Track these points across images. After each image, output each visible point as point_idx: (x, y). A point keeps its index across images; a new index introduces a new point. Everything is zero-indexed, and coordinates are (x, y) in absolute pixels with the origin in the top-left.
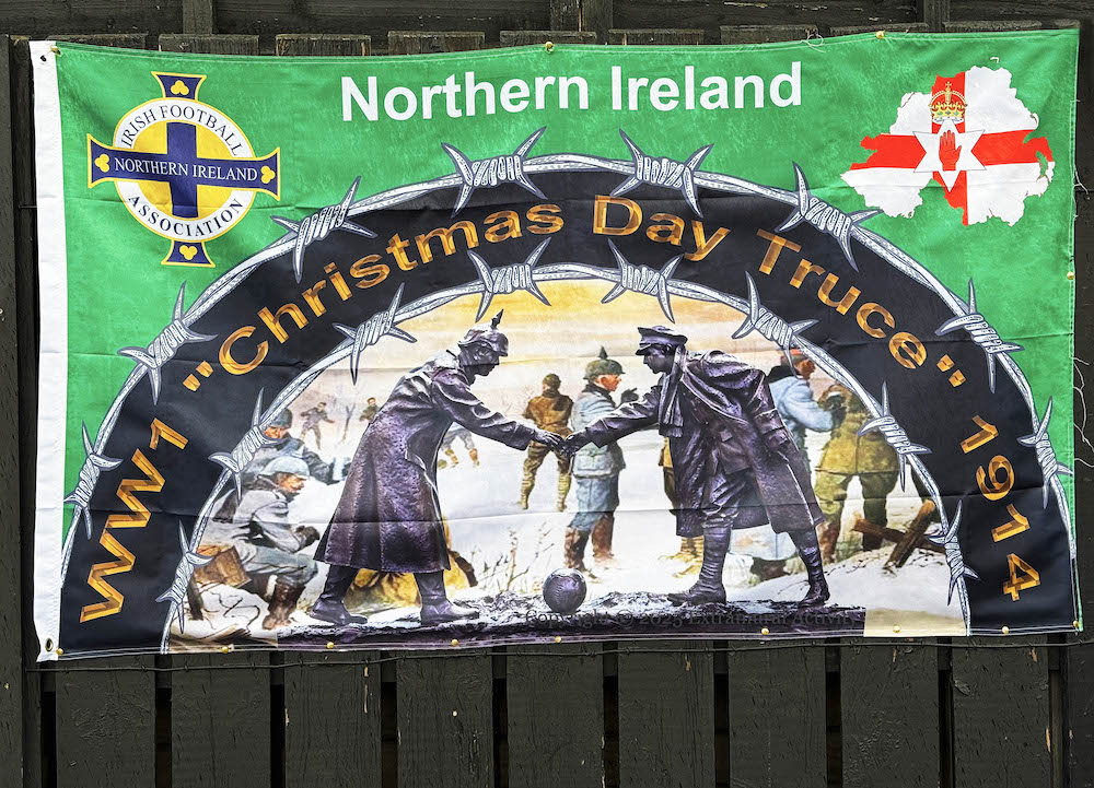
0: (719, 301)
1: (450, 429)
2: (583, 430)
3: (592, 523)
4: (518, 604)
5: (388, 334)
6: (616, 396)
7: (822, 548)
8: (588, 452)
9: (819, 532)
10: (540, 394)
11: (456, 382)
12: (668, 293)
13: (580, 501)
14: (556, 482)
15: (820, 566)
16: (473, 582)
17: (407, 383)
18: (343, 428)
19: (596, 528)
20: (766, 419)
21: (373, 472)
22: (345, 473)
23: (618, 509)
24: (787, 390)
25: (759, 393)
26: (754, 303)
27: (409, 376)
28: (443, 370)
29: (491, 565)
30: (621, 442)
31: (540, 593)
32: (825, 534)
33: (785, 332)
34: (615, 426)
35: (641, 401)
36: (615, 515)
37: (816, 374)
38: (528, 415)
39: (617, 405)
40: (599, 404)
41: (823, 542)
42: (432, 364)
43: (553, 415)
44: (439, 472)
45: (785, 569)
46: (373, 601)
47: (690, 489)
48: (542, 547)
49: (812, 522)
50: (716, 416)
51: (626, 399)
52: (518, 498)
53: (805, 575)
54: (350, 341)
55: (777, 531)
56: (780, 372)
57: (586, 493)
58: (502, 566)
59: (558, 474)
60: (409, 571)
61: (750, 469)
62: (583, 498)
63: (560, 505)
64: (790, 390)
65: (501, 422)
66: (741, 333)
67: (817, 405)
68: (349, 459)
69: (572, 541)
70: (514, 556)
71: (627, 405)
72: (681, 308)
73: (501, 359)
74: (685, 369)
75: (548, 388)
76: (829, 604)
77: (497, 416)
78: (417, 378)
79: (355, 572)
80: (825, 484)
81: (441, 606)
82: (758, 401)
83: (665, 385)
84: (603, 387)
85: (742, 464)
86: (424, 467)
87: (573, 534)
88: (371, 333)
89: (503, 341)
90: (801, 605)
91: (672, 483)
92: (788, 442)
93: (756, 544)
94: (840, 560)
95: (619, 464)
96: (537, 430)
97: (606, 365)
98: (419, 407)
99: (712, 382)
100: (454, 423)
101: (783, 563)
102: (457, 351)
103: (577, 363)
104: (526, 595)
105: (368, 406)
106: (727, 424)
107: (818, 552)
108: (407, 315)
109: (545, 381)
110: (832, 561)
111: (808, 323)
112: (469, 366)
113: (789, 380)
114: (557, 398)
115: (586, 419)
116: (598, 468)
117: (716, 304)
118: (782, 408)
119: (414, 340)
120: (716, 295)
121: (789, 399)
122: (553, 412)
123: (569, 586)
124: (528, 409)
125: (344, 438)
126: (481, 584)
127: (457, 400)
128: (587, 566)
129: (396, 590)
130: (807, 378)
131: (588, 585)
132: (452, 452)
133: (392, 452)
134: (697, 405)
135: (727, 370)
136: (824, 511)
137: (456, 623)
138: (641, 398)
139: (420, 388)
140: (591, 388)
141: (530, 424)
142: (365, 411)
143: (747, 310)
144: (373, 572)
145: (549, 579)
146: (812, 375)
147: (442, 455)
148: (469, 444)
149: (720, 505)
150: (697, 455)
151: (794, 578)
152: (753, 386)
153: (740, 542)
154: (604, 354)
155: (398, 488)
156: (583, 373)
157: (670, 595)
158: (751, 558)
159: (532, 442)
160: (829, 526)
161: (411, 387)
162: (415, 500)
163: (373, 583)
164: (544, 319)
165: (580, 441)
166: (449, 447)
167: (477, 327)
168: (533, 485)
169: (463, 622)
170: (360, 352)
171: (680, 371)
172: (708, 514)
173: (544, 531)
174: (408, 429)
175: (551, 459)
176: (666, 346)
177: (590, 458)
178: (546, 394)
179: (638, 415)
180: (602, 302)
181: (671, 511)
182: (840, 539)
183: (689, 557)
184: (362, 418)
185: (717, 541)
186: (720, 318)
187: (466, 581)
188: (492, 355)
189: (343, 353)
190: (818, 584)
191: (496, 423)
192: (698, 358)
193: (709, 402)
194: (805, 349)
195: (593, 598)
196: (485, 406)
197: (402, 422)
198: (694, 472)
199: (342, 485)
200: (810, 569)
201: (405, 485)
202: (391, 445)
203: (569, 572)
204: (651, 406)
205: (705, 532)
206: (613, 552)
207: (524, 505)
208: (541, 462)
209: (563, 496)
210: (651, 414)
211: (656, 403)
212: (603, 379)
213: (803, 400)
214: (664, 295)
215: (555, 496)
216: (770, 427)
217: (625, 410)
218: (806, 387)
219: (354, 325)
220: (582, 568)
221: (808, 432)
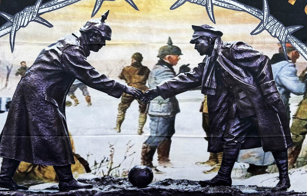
0: (244, 10)
1: (74, 83)
2: (155, 88)
3: (158, 142)
4: (115, 182)
5: (34, 20)
6: (176, 68)
7: (289, 161)
8: (157, 102)
9: (289, 152)
10: (130, 64)
11: (78, 54)
12: (212, 4)
13: (152, 129)
14: (138, 118)
15: (287, 170)
16: (88, 170)
17: (46, 53)
18: (5, 80)
19: (160, 145)
20: (268, 86)
21: (26, 107)
22: (7, 106)
23: (174, 135)
24: (282, 68)
25: (264, 70)
26: (266, 13)
27: (48, 49)
28: (70, 46)
29: (99, 162)
30: (178, 97)
31: (127, 177)
32: (293, 153)
33: (283, 32)
34: (175, 87)
35: (192, 72)
36: (172, 139)
37: (300, 60)
38: (122, 77)
39: (177, 73)
40: (166, 73)
41: (290, 157)
42: (62, 42)
43: (136, 78)
44: (67, 109)
45: (267, 170)
46: (30, 179)
47: (217, 126)
48: (128, 154)
49: (286, 147)
50: (237, 83)
51: (182, 71)
52: (115, 126)
53: (277, 174)
54: (9, 24)
55: (266, 150)
56: (278, 58)
57: (155, 125)
58: (105, 164)
59: (138, 113)
60: (51, 165)
61: (255, 116)
62: (153, 128)
63: (140, 131)
64: (283, 69)
65: (105, 80)
66: (256, 32)
67: (298, 79)
68: (9, 99)
69: (146, 151)
70: (112, 158)
71: (183, 74)
72: (219, 13)
73: (107, 42)
74: (220, 53)
75: (135, 61)
76: (289, 190)
77: (103, 77)
78: (53, 51)
79: (18, 163)
80: (297, 126)
81: (71, 182)
82: (263, 75)
83: (207, 63)
84: (168, 62)
85: (251, 113)
86: (57, 105)
87: (147, 148)
88: (23, 19)
89: (108, 30)
90: (273, 190)
91: (207, 122)
92: (279, 100)
93: (252, 157)
94: (298, 167)
95: (175, 109)
96: (127, 86)
97: (172, 49)
98: (54, 68)
99: (236, 62)
100: (76, 80)
101: (266, 167)
102: (79, 35)
103: (153, 47)
104: (119, 178)
105: (21, 66)
106: (244, 88)
107: (287, 162)
108: (47, 9)
109: (133, 57)
110: (294, 167)
111: (297, 28)
112: (86, 44)
113: (283, 63)
114: (140, 68)
115: (157, 81)
116: (163, 111)
117: (242, 13)
118: (277, 80)
119: (51, 26)
120: (242, 7)
121: (282, 75)
122: (137, 76)
123: (144, 174)
124: (122, 74)
125: (6, 85)
126: (93, 171)
127: (78, 66)
128: (154, 165)
129: (43, 174)
130: (294, 61)
131: (154, 175)
132: (75, 97)
133: (36, 95)
134: (226, 76)
135: (246, 55)
136: (294, 141)
137: (80, 190)
138: (192, 71)
139: (55, 57)
140: (161, 63)
141: (123, 83)
142: (19, 70)
143: (261, 17)
144: (29, 164)
145: (132, 170)
146: (298, 60)
147: (68, 98)
148: (85, 93)
149: (235, 135)
150: (224, 106)
151: (271, 175)
152: (261, 66)
153: (244, 156)
154: (170, 42)
155: (41, 117)
156: (157, 53)
157: (200, 182)
158: (248, 164)
159: (124, 94)
160: (295, 149)
161: (49, 56)
162: (52, 124)
163: (29, 170)
164: (134, 18)
165: (153, 94)
166: (73, 94)
167: (92, 20)
168: (123, 119)
169: (83, 190)
170: (16, 31)
171: (217, 55)
172: (227, 140)
173: (130, 145)
174: (47, 82)
175: (135, 105)
176: (209, 37)
177: (158, 105)
178: (133, 65)
179: (189, 81)
180: (171, 9)
181: (205, 138)
182: (300, 155)
183: (214, 163)
184: (17, 74)
185: (231, 155)
186: (244, 21)
187: (84, 170)
188: (101, 39)
189: (5, 31)
190: (284, 179)
191: (102, 81)
192: (228, 46)
193: (233, 75)
194: (295, 44)
195: (156, 181)
196: (96, 70)
197: (43, 78)
198: (221, 116)
199: (6, 114)
200: (281, 171)
201: (45, 115)
202: (36, 92)
203: (143, 167)
204: (198, 75)
205: (224, 150)
206: (170, 158)
207: (118, 130)
208: (129, 105)
209: (141, 126)
210: (197, 80)
211: (201, 74)
212: (169, 58)
213: (291, 75)
214: (210, 6)
215: (137, 126)
216: (269, 92)
217: (181, 77)
218: (293, 68)
219: (12, 13)
220: (151, 166)
221: (292, 95)
